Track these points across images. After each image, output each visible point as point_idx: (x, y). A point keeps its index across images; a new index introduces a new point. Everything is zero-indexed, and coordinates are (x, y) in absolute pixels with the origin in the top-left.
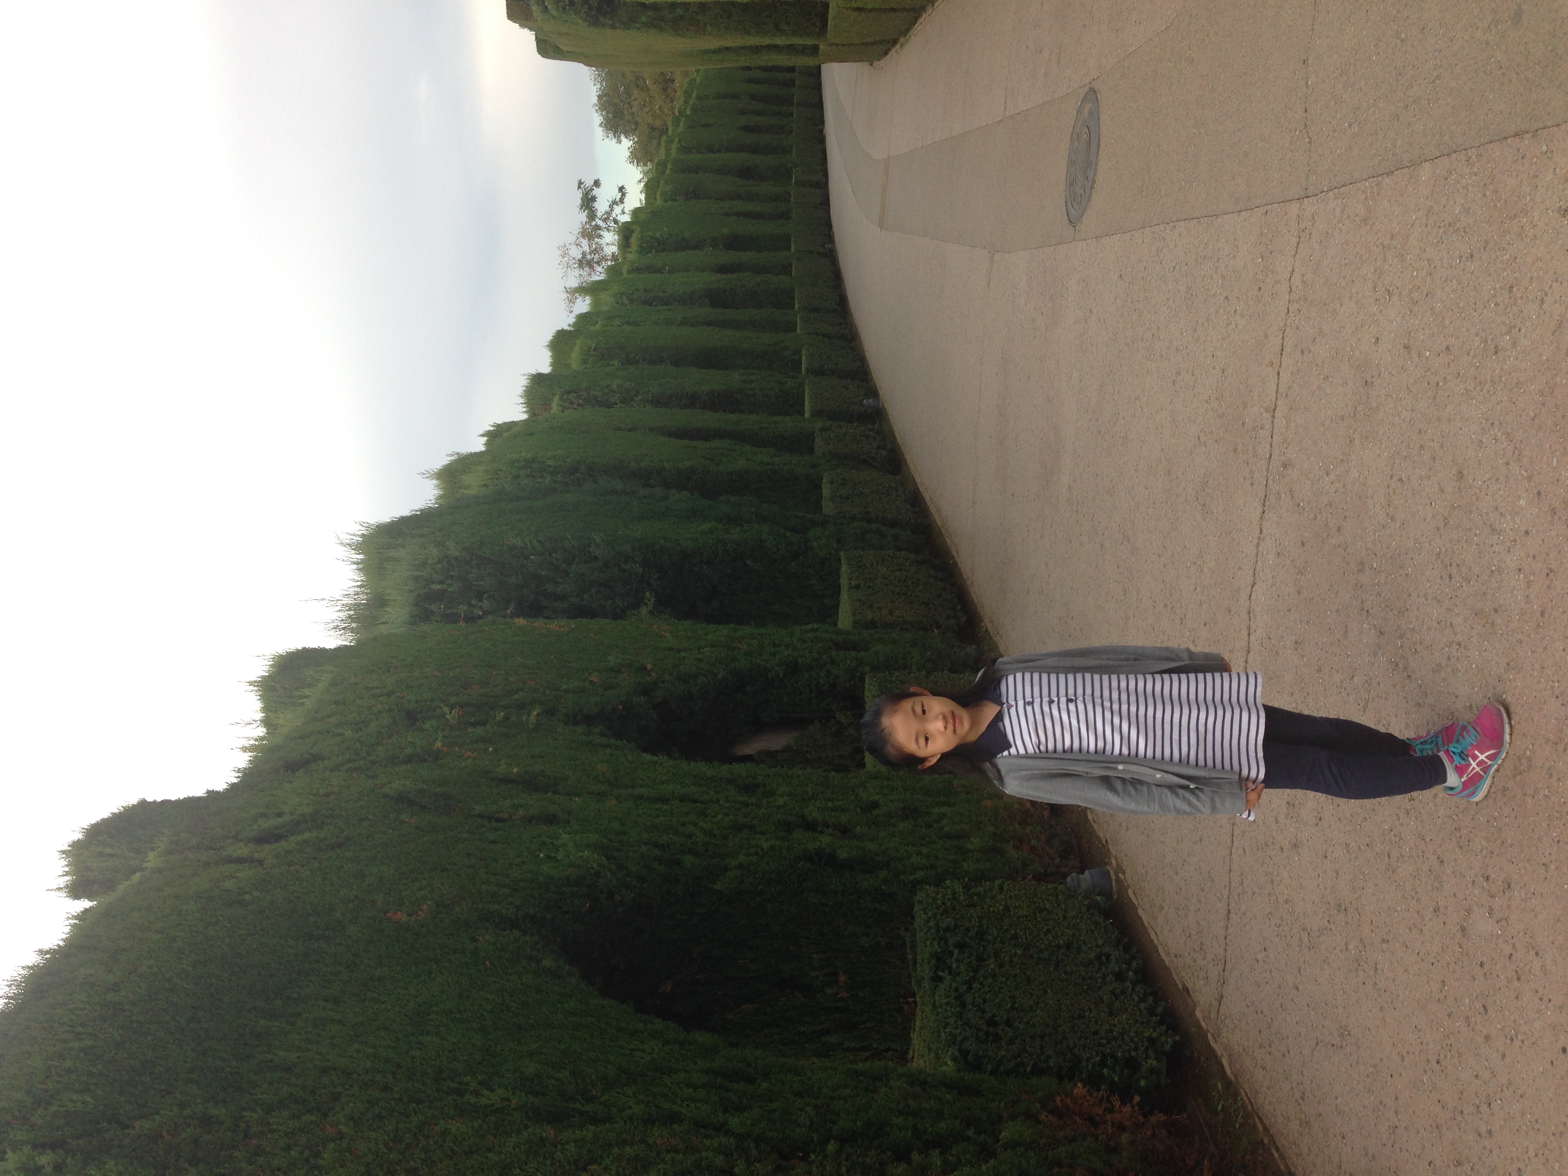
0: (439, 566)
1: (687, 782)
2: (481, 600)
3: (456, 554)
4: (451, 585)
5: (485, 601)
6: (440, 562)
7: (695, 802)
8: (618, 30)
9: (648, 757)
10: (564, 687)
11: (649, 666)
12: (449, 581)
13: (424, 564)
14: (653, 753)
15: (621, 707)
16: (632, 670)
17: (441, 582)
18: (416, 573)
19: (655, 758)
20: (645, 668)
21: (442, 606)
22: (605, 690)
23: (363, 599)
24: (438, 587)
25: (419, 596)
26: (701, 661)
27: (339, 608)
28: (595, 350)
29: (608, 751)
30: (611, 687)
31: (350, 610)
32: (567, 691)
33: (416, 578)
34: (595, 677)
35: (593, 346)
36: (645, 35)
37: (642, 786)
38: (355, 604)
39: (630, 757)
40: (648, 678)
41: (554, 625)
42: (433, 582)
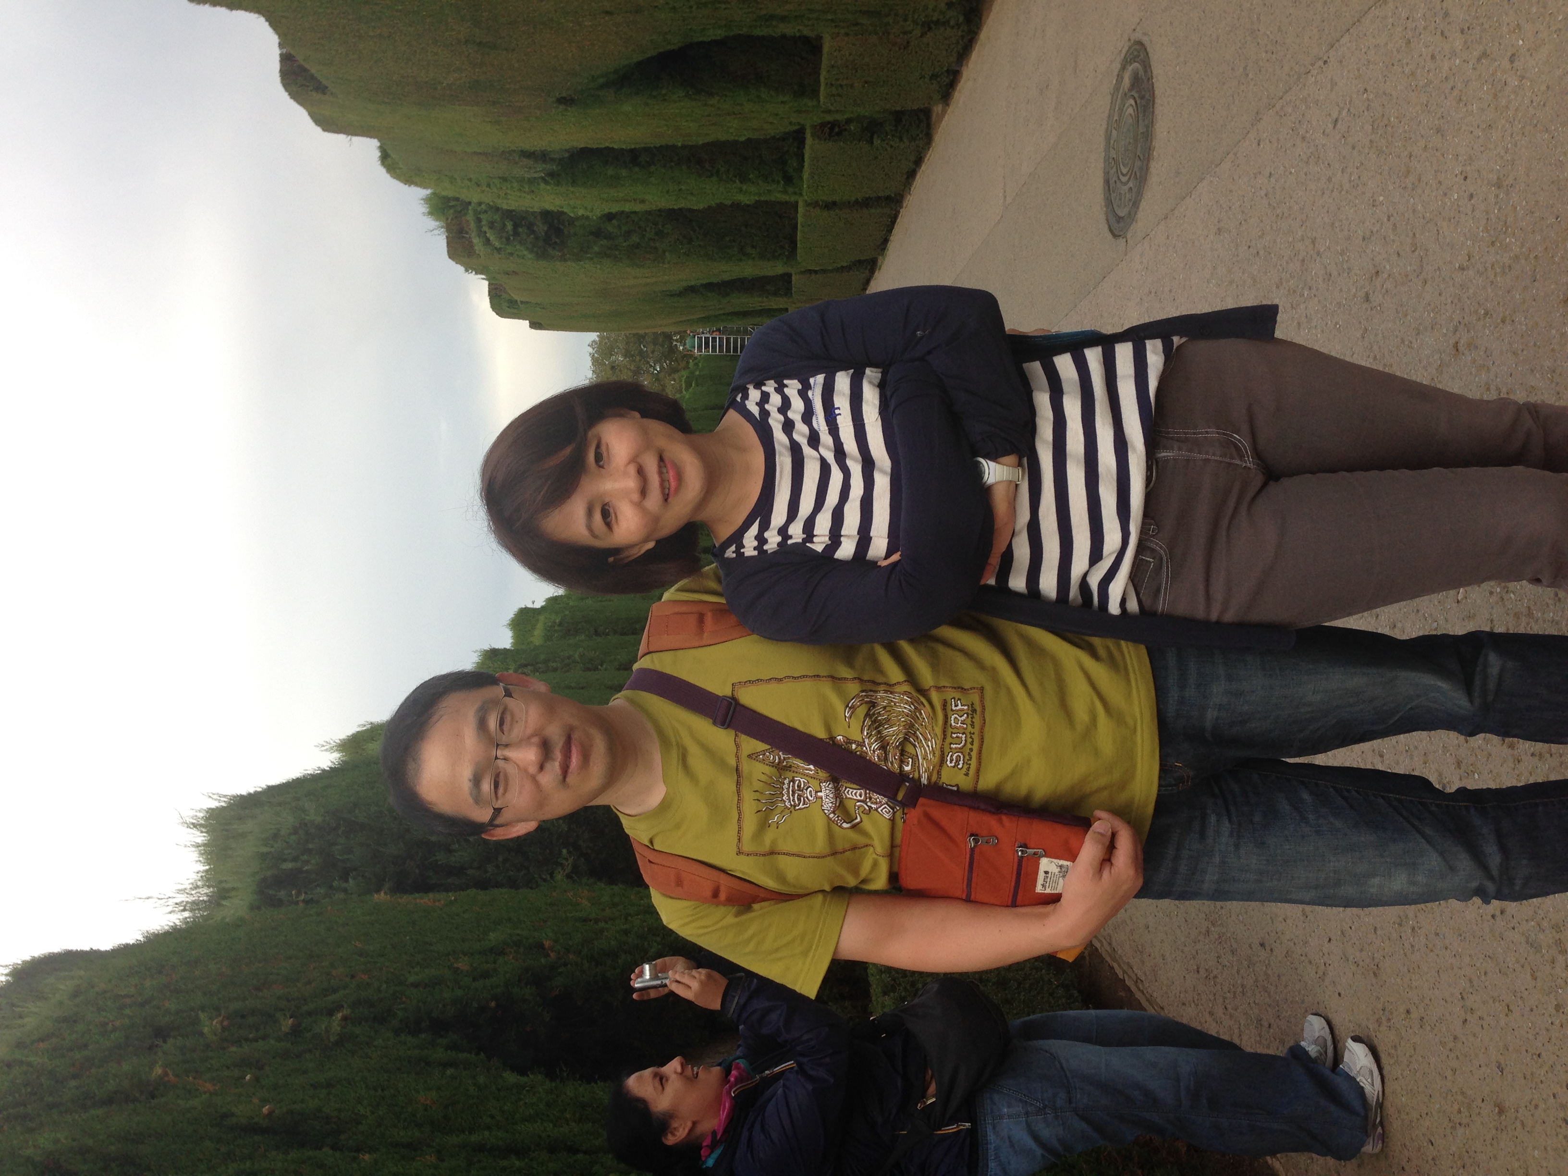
0: (293, 837)
1: (568, 1116)
2: (347, 881)
3: (319, 819)
4: (306, 862)
5: (350, 880)
6: (295, 831)
7: (573, 1150)
8: (569, 263)
9: (511, 1077)
10: (412, 979)
11: (547, 944)
12: (305, 857)
13: (275, 836)
14: (523, 1073)
15: (493, 1004)
16: (522, 950)
17: (295, 859)
18: (265, 850)
19: (523, 1080)
20: (541, 946)
21: (293, 892)
22: (474, 979)
23: (204, 894)
24: (289, 865)
25: (264, 880)
26: (626, 932)
27: (170, 909)
28: (560, 624)
29: (449, 1072)
30: (486, 975)
31: (184, 910)
32: (415, 985)
33: (263, 857)
34: (463, 964)
35: (557, 621)
36: (599, 266)
37: (489, 1128)
38: (193, 903)
39: (481, 1080)
40: (543, 961)
41: (426, 900)
42: (285, 860)
